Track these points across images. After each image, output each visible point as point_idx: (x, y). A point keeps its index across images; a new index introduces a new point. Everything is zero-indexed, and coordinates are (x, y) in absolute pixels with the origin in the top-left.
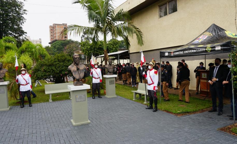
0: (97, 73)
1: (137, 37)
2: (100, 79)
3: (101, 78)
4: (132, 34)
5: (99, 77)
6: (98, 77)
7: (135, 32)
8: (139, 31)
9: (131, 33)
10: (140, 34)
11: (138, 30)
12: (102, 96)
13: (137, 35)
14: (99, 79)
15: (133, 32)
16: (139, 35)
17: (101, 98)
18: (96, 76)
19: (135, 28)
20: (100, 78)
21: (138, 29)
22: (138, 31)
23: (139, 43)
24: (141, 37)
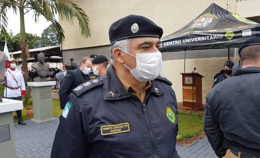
0: (15, 79)
1: (80, 23)
2: (21, 89)
3: (24, 89)
4: (71, 17)
5: (19, 85)
6: (17, 87)
7: (76, 15)
8: (83, 13)
9: (69, 15)
10: (84, 18)
11: (80, 11)
12: (25, 122)
13: (79, 19)
14: (19, 89)
15: (74, 14)
16: (83, 20)
17: (25, 124)
18: (14, 85)
19: (77, 8)
20: (20, 87)
21: (81, 9)
22: (81, 13)
23: (83, 32)
24: (87, 23)
